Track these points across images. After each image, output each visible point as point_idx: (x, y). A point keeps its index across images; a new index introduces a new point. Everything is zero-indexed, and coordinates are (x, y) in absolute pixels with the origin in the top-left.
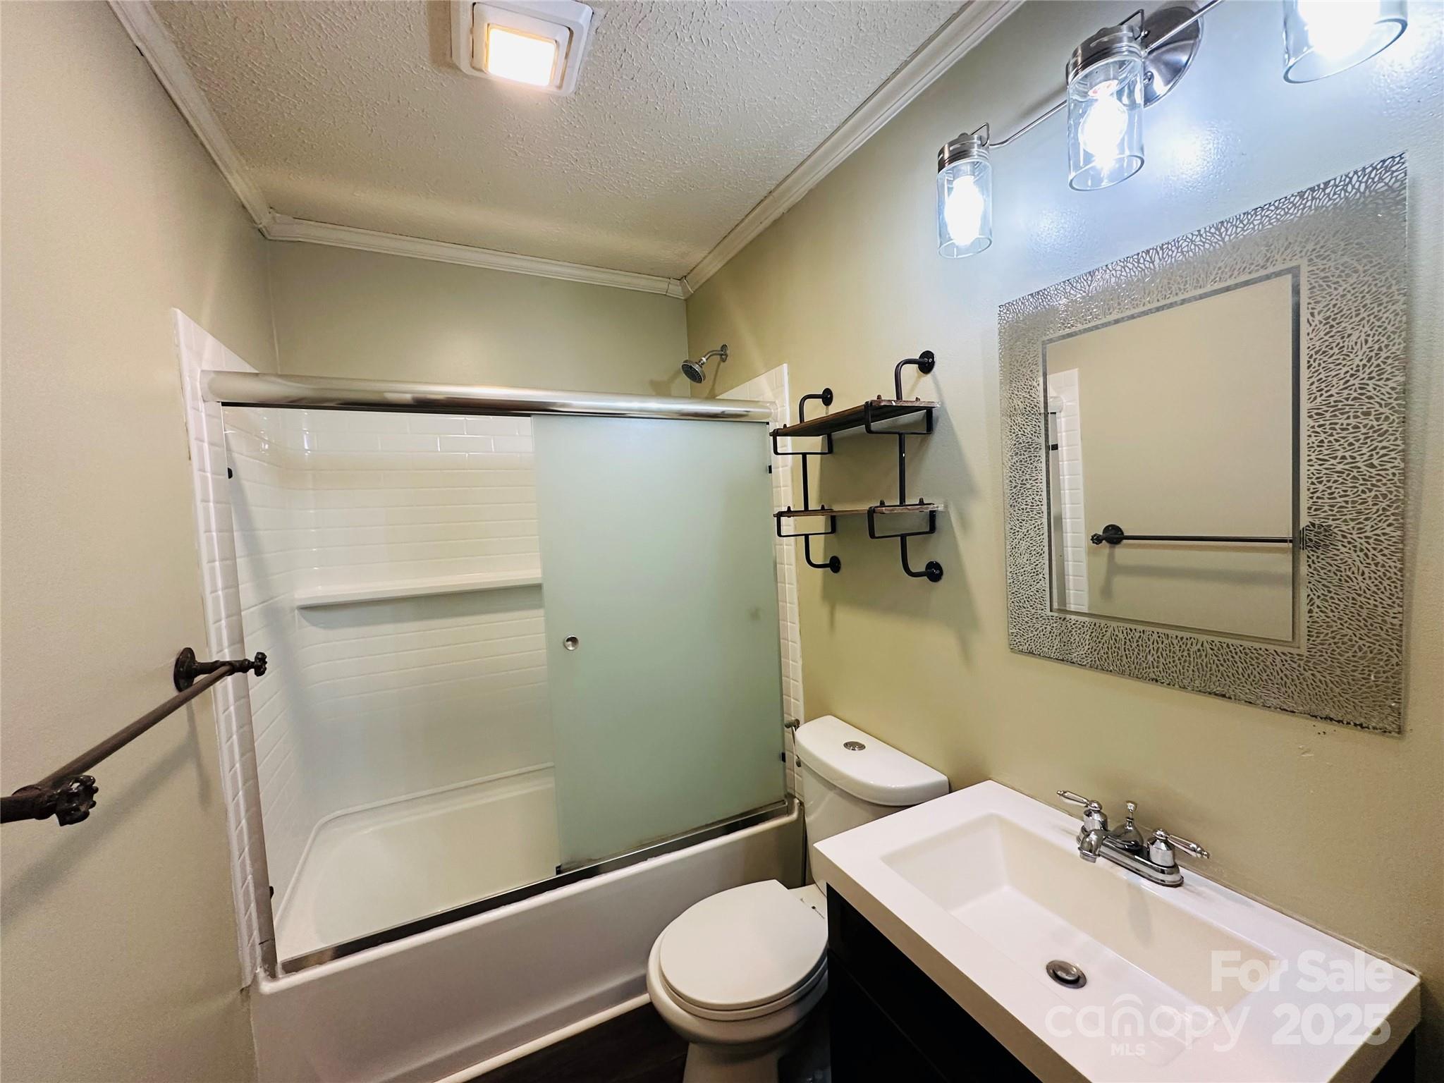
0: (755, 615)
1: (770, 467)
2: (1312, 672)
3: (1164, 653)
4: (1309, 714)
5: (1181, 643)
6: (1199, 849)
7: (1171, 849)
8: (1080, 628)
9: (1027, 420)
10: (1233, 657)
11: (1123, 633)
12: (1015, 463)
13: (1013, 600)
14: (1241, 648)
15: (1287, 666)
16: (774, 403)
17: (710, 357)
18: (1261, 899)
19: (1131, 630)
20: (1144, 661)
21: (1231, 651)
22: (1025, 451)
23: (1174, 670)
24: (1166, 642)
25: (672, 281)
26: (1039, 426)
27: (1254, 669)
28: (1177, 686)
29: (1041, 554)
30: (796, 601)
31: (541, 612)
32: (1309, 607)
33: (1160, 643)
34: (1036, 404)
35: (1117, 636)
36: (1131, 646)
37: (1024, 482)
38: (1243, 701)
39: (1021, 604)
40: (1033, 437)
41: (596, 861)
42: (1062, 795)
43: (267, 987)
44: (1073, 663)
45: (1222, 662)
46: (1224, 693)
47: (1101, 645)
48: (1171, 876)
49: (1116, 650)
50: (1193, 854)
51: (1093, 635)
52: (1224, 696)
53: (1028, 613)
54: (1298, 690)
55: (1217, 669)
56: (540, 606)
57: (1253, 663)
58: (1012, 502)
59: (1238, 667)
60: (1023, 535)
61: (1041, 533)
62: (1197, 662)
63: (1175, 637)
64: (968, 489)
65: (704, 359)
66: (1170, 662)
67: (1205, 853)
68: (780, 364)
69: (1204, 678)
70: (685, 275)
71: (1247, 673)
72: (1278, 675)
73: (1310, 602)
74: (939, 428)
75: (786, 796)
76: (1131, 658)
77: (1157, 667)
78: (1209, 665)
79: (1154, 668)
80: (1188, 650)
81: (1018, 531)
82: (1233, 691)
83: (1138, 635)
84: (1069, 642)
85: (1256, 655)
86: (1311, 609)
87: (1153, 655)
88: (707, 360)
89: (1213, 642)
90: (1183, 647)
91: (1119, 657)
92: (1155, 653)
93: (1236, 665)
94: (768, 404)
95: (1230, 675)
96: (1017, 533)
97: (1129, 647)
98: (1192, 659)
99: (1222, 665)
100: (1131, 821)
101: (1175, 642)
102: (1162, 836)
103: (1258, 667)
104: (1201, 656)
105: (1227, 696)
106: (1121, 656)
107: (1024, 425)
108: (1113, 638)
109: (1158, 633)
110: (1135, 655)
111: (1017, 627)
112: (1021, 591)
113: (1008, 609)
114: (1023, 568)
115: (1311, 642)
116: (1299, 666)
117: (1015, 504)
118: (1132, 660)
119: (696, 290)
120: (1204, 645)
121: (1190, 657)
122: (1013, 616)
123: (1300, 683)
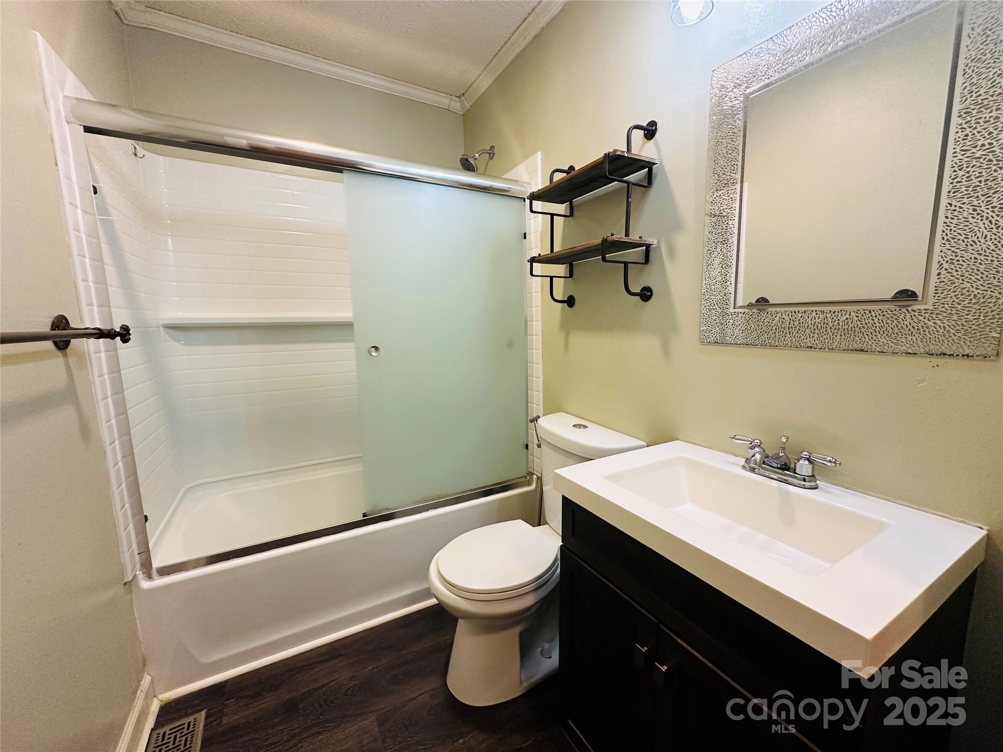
0: (510, 345)
1: (525, 234)
2: (934, 321)
3: (819, 327)
4: (927, 353)
5: (833, 316)
6: (834, 460)
7: (812, 464)
8: (756, 318)
9: (727, 162)
10: (873, 320)
11: (788, 316)
12: (715, 198)
13: (705, 305)
14: (880, 312)
15: (915, 319)
16: (529, 183)
17: (481, 154)
18: (875, 494)
19: (795, 312)
20: (803, 335)
21: (872, 316)
22: (724, 187)
23: (825, 337)
24: (822, 316)
25: (453, 98)
26: (737, 165)
27: (889, 326)
28: (827, 350)
29: (730, 266)
30: (540, 334)
31: (352, 345)
32: (938, 271)
33: (817, 318)
34: (736, 147)
35: (784, 319)
36: (794, 325)
37: (722, 212)
38: (877, 353)
39: (711, 307)
40: (732, 174)
41: (391, 509)
42: (733, 438)
43: (145, 584)
44: (748, 345)
45: (864, 325)
46: (862, 348)
47: (771, 328)
48: (810, 482)
49: (782, 330)
50: (829, 464)
51: (766, 321)
52: (862, 350)
53: (716, 313)
54: (921, 337)
55: (859, 331)
56: (352, 340)
57: (888, 321)
58: (710, 228)
59: (876, 327)
60: (717, 254)
61: (732, 249)
62: (844, 328)
63: (829, 312)
64: (677, 225)
65: (477, 155)
66: (823, 332)
67: (838, 462)
68: (535, 152)
69: (848, 339)
70: (463, 93)
71: (882, 330)
72: (907, 327)
73: (940, 266)
74: (656, 182)
75: (527, 474)
76: (793, 333)
77: (813, 337)
78: (853, 329)
79: (810, 338)
80: (839, 320)
81: (713, 251)
82: (871, 345)
83: (800, 315)
84: (746, 330)
85: (892, 315)
86: (939, 272)
87: (810, 328)
88: (479, 156)
89: (858, 310)
90: (835, 318)
91: (784, 335)
92: (812, 327)
93: (874, 326)
94: (525, 185)
95: (869, 334)
96: (712, 253)
97: (793, 326)
98: (840, 327)
99: (863, 327)
100: (783, 449)
101: (829, 316)
102: (806, 455)
103: (892, 324)
104: (847, 323)
105: (865, 350)
106: (786, 334)
107: (725, 166)
108: (781, 321)
109: (816, 311)
110: (796, 331)
111: (707, 325)
112: (713, 297)
113: (701, 313)
114: (715, 279)
115: (936, 298)
116: (925, 318)
117: (713, 230)
118: (794, 335)
119: (472, 105)
120: (851, 315)
121: (839, 325)
122: (705, 317)
123: (924, 331)
